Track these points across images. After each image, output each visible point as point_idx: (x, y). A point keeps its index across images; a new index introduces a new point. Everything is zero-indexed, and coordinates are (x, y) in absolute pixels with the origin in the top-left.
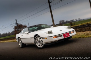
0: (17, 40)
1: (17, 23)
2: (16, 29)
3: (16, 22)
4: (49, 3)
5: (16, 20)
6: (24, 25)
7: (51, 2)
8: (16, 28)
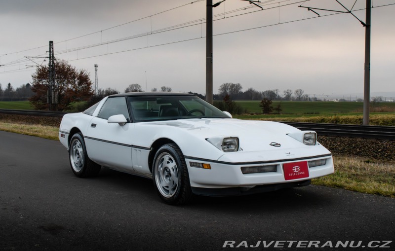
0: (64, 141)
1: (52, 57)
2: (44, 82)
3: (51, 51)
4: (210, 6)
5: (51, 42)
6: (78, 71)
7: (218, 4)
8: (42, 74)
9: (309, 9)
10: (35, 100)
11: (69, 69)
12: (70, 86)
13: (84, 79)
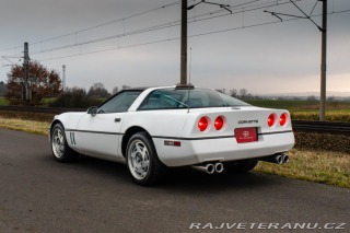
1: (26, 57)
2: (18, 80)
3: (26, 52)
4: (185, 8)
5: (26, 44)
6: (49, 71)
7: (192, 7)
8: (16, 72)
9: (273, 14)
10: (9, 96)
11: (41, 69)
12: (42, 84)
13: (54, 77)
